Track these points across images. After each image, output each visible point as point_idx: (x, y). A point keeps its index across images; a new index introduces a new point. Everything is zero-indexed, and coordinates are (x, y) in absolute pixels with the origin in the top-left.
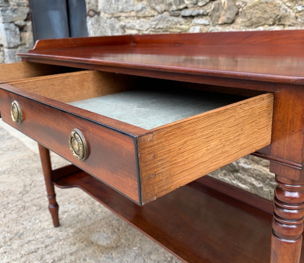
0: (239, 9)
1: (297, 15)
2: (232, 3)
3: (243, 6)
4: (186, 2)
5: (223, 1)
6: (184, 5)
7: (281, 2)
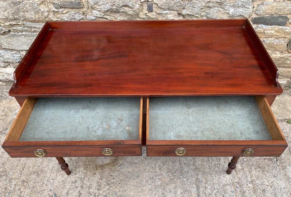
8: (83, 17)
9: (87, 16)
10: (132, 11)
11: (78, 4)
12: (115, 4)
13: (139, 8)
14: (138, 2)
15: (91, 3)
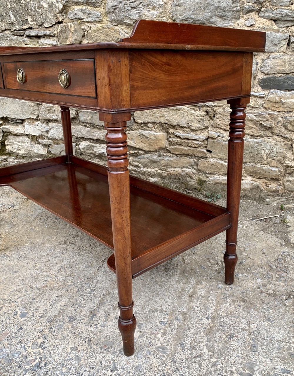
0: (85, 32)
2: (78, 27)
3: (88, 29)
4: (29, 22)
5: (69, 24)
6: (28, 25)
7: (119, 29)
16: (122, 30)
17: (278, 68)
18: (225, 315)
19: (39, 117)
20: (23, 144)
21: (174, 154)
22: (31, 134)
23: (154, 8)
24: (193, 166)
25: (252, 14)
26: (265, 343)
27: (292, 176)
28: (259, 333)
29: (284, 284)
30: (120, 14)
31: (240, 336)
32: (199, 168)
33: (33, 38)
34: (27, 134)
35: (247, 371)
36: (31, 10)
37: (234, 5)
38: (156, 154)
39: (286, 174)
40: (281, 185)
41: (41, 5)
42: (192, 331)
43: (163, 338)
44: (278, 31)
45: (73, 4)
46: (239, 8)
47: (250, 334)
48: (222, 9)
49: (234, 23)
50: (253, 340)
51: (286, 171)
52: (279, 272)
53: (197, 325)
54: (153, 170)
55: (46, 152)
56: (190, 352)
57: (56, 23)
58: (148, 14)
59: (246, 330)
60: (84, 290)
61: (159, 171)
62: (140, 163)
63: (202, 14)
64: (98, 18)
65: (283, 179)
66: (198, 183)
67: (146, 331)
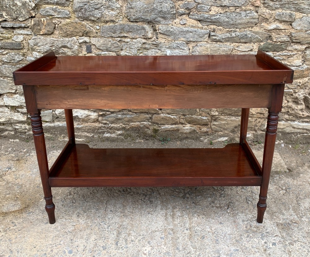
0: (55, 25)
1: (97, 31)
2: (50, 21)
3: (58, 23)
4: (4, 16)
5: (42, 19)
6: (3, 18)
7: (85, 23)
8: (22, 58)
9: (27, 57)
10: (71, 52)
11: (18, 45)
12: (54, 44)
13: (78, 49)
14: (76, 43)
15: (31, 44)
16: (88, 24)
17: (204, 52)
18: (196, 225)
19: (17, 92)
20: (3, 114)
21: (134, 112)
22: (10, 105)
23: (113, 10)
24: (149, 120)
25: (184, 16)
26: (222, 237)
27: (216, 121)
28: (218, 232)
29: (224, 199)
30: (86, 13)
31: (208, 236)
32: (153, 121)
33: (8, 28)
34: (6, 106)
35: (217, 255)
36: (6, 7)
37: (172, 10)
38: (120, 113)
39: (212, 121)
40: (209, 128)
41: (15, 3)
42: (181, 239)
43: (166, 247)
44: (202, 28)
45: (45, 4)
46: (175, 12)
47: (213, 234)
48: (163, 13)
49: (172, 22)
50: (215, 237)
51: (212, 118)
52: (220, 191)
53: (182, 235)
54: (119, 125)
55: (26, 118)
56: (184, 252)
57: (29, 18)
58: (108, 14)
59: (210, 232)
60: (103, 227)
61: (123, 126)
62: (108, 121)
63: (150, 15)
64: (67, 15)
65: (210, 124)
66: (153, 132)
67: (154, 245)
